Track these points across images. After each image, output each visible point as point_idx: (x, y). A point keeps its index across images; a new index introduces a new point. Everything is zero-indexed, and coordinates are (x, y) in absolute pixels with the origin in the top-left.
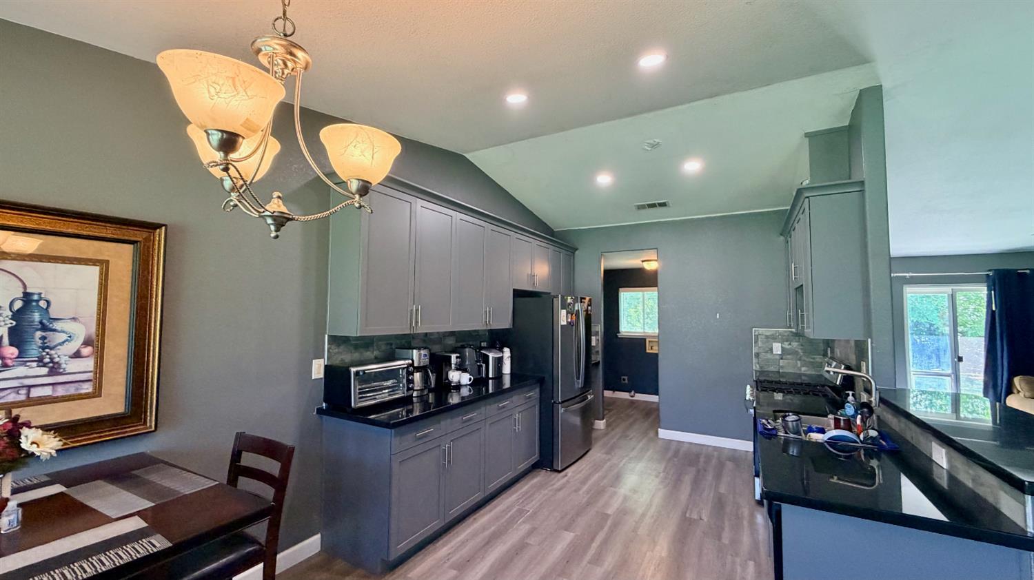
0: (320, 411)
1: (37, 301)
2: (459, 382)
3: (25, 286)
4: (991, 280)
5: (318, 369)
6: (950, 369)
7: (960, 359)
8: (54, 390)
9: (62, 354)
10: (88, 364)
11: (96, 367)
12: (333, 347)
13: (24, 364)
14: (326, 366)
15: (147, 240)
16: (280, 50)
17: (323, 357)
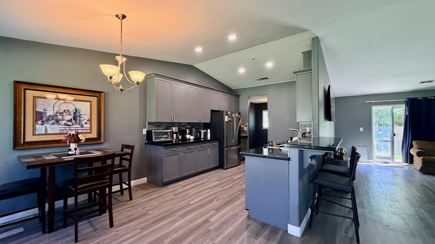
0: (146, 143)
1: (78, 110)
2: (190, 138)
3: (75, 107)
4: (406, 102)
5: (145, 132)
6: (390, 138)
7: (394, 135)
8: (82, 131)
9: (83, 123)
10: (88, 125)
11: (90, 126)
12: (149, 126)
13: (76, 124)
14: (147, 131)
15: (100, 96)
16: (120, 58)
17: (146, 128)
